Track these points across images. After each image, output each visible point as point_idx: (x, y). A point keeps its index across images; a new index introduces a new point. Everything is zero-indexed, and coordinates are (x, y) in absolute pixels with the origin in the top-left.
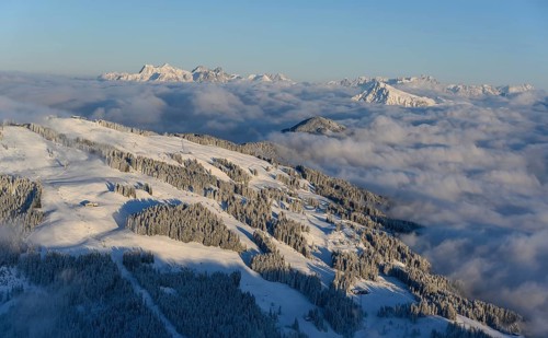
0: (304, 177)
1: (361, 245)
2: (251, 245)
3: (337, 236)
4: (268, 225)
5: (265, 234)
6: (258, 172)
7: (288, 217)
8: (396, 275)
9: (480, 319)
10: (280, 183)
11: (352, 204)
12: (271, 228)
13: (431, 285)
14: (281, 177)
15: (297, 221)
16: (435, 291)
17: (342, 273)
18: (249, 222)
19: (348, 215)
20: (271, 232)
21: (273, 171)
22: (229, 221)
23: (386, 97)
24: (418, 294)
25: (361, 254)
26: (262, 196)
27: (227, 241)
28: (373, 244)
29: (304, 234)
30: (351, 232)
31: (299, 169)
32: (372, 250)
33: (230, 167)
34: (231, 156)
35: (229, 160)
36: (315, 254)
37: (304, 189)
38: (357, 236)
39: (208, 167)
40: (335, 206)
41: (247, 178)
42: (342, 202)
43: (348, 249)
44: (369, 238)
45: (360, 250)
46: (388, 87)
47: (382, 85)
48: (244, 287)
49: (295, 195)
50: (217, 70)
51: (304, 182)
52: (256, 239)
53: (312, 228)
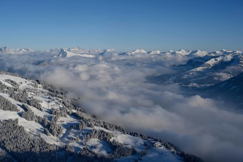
0: (39, 83)
1: (61, 106)
2: (21, 110)
3: (53, 103)
4: (27, 101)
5: (26, 105)
6: (23, 84)
7: (34, 98)
8: (74, 115)
9: (102, 127)
10: (31, 86)
11: (57, 92)
12: (29, 103)
13: (85, 117)
14: (31, 84)
15: (38, 99)
16: (87, 119)
17: (55, 116)
18: (20, 101)
19: (56, 96)
20: (29, 104)
21: (28, 82)
22: (13, 102)
23: (66, 55)
24: (81, 120)
25: (61, 109)
26: (24, 91)
27: (12, 108)
28: (65, 105)
29: (40, 103)
30: (57, 101)
31: (37, 81)
32: (65, 107)
33: (12, 82)
35: (11, 79)
36: (46, 111)
37: (40, 87)
38: (59, 103)
39: (3, 83)
40: (51, 93)
41: (18, 85)
42: (53, 92)
43: (56, 107)
44: (63, 103)
45: (60, 108)
46: (67, 51)
47: (65, 51)
48: (20, 124)
49: (36, 90)
50: (5, 48)
51: (39, 85)
52: (23, 107)
53: (43, 101)
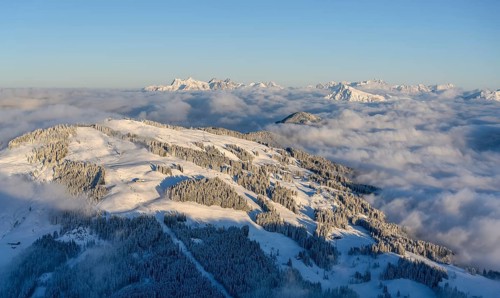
0: (292, 155)
1: (335, 204)
2: (255, 207)
3: (317, 198)
4: (267, 191)
5: (265, 198)
6: (259, 153)
7: (281, 185)
8: (361, 224)
9: (422, 254)
10: (275, 161)
11: (327, 174)
12: (270, 193)
13: (386, 231)
14: (276, 156)
15: (288, 188)
16: (389, 235)
17: (322, 224)
18: (253, 189)
19: (325, 182)
20: (270, 196)
21: (270, 152)
22: (239, 190)
23: (349, 95)
24: (377, 237)
25: (335, 210)
26: (262, 170)
27: (238, 204)
28: (344, 203)
29: (294, 197)
30: (327, 194)
31: (289, 150)
32: (343, 207)
33: (239, 150)
34: (239, 142)
35: (238, 145)
36: (302, 211)
37: (293, 165)
38: (332, 197)
39: (222, 151)
40: (315, 176)
41: (251, 158)
42: (320, 173)
43: (326, 207)
44: (341, 198)
45: (335, 207)
46: (351, 88)
47: (346, 87)
48: (251, 237)
49: (287, 169)
50: (227, 81)
51: (292, 159)
52: (259, 202)
53: (299, 192)
